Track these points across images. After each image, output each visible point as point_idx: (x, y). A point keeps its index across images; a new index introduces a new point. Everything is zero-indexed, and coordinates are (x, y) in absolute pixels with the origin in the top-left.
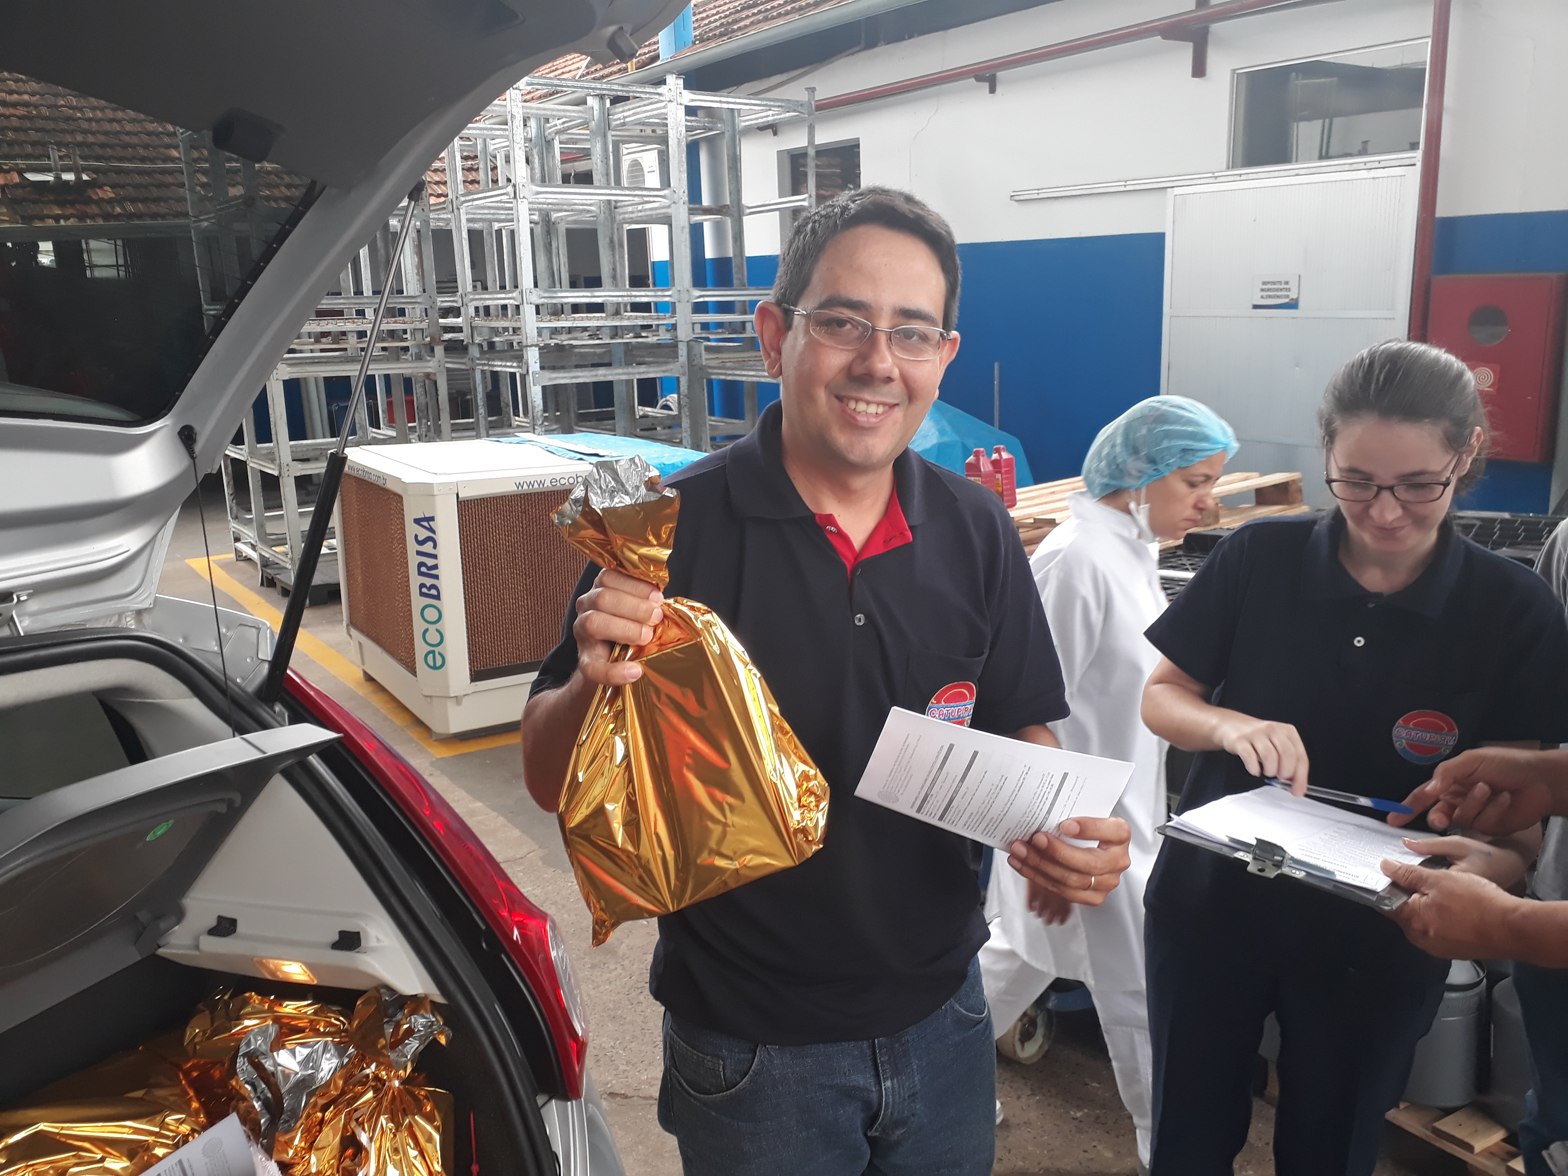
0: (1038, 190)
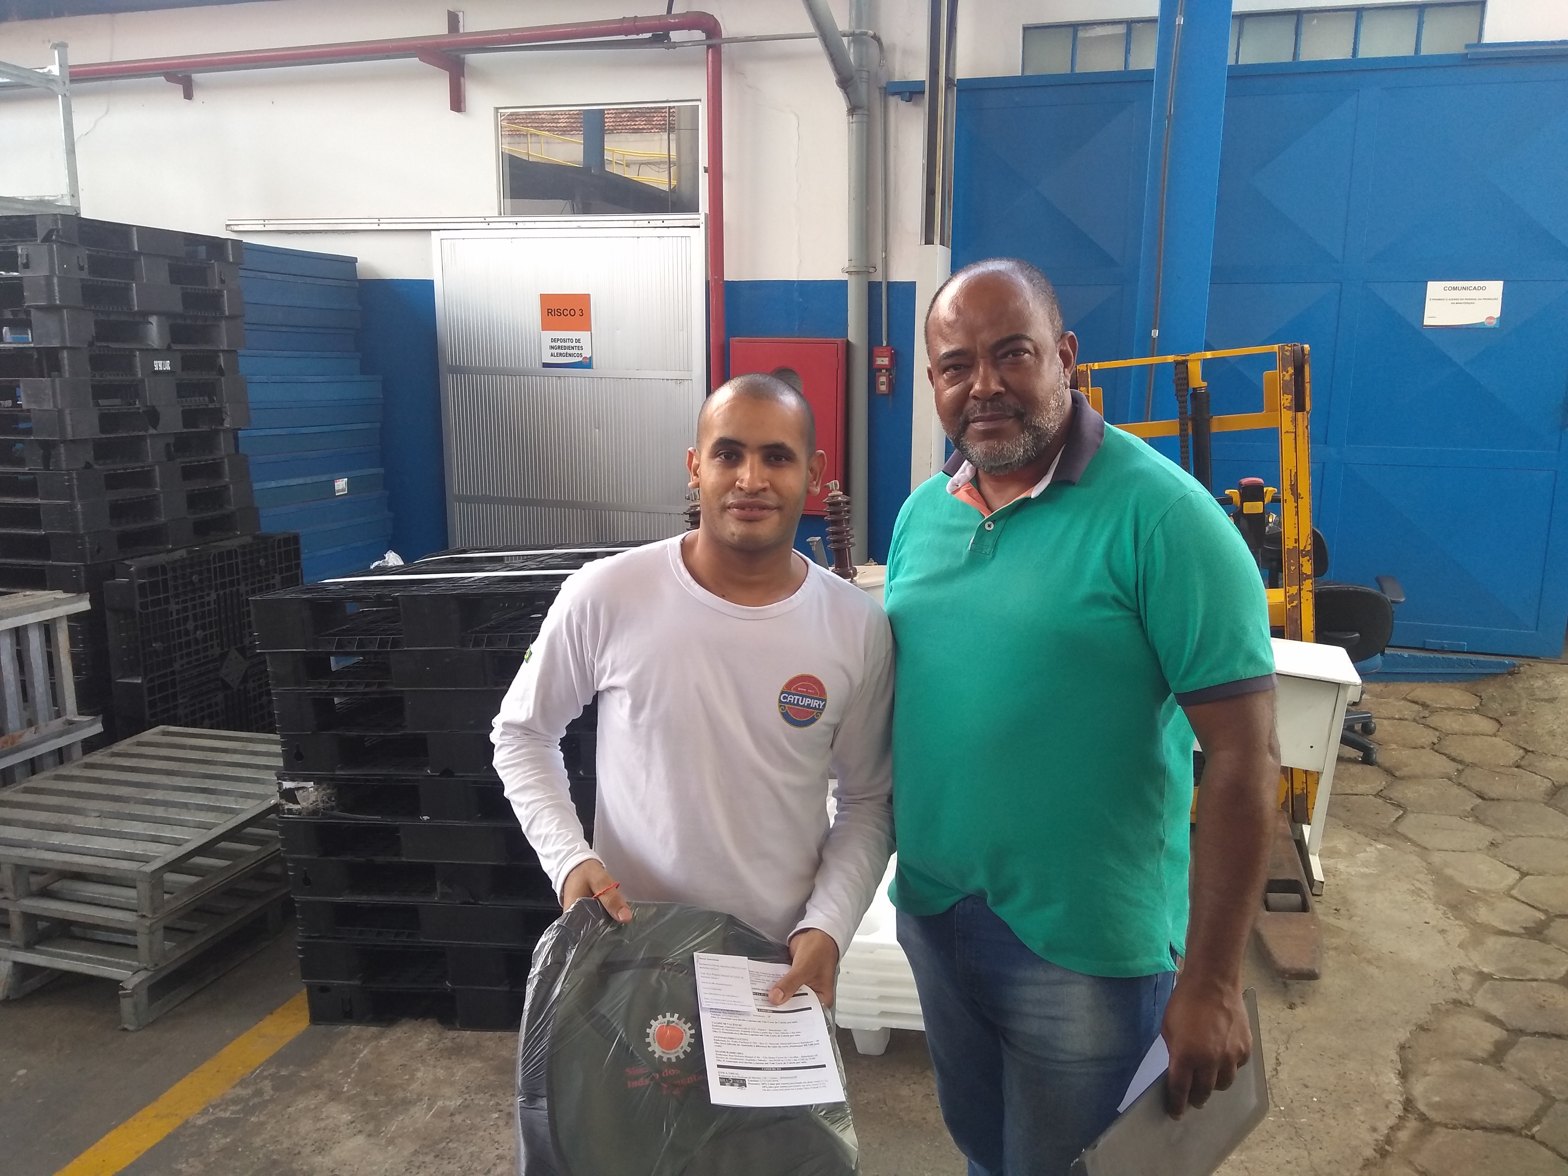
0: (264, 220)
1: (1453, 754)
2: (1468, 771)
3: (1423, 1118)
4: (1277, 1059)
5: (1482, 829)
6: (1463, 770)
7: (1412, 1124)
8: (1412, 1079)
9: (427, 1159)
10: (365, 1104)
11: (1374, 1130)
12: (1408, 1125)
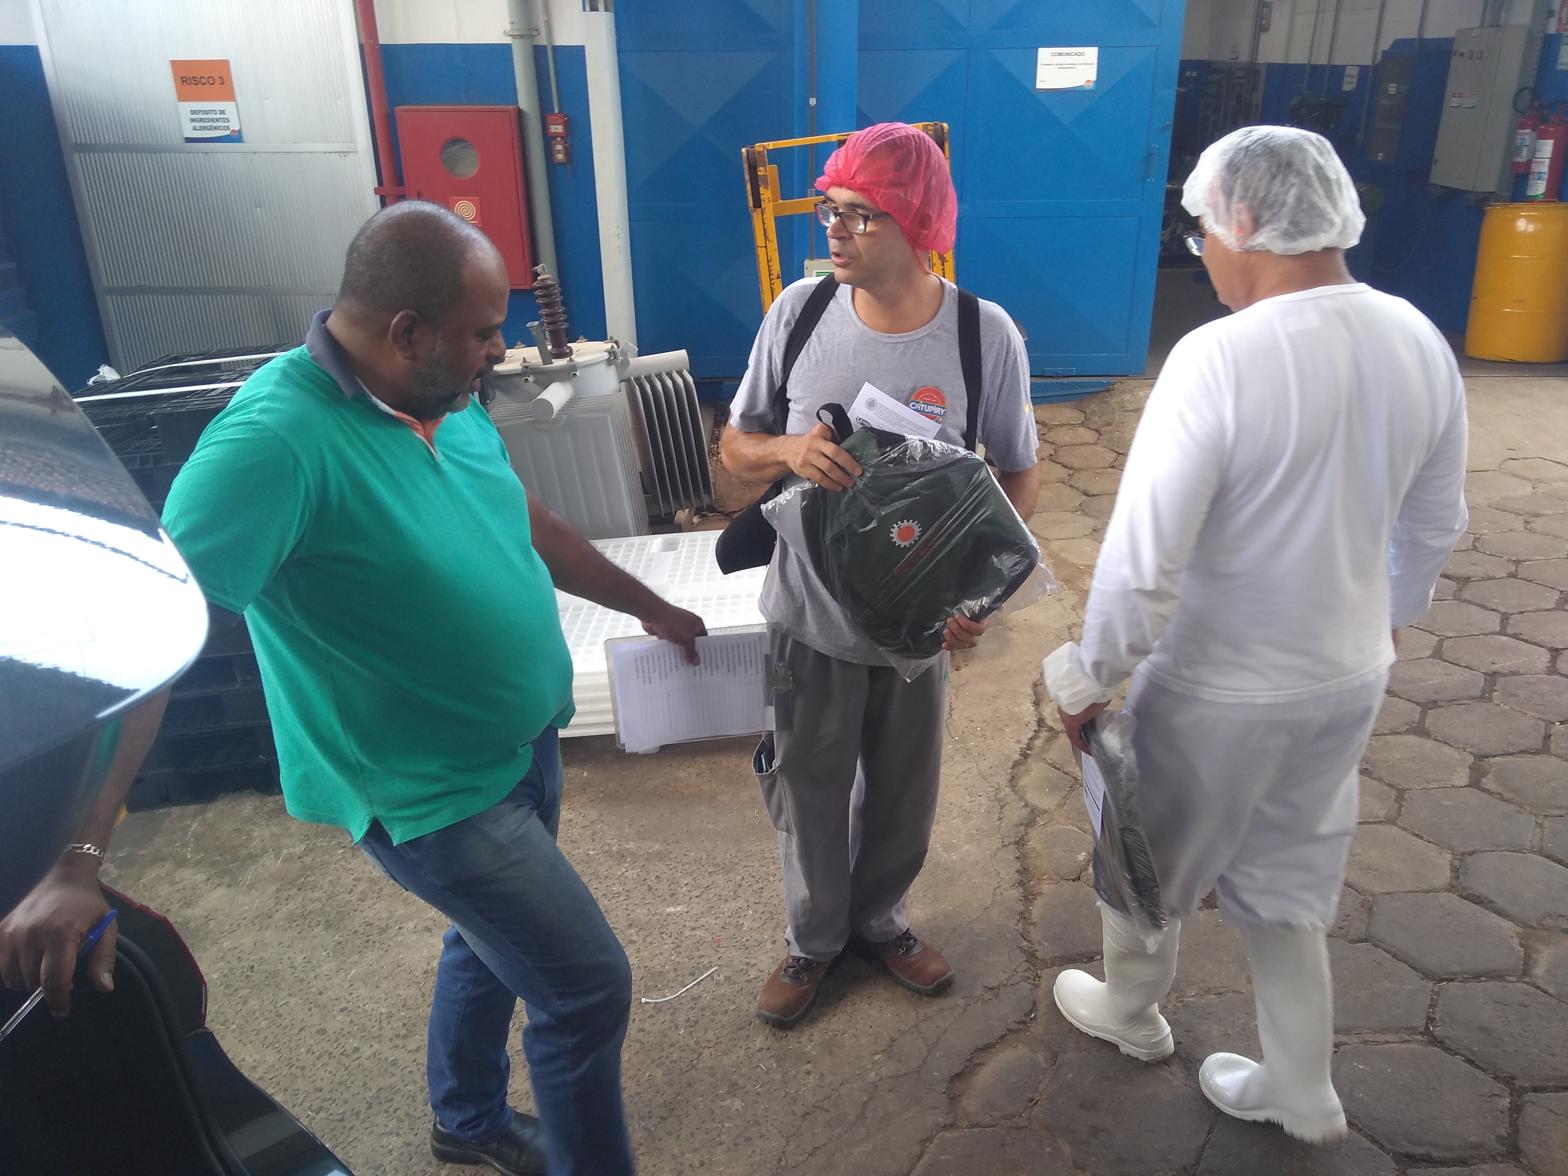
1: (1066, 463)
2: (1077, 475)
3: (1051, 729)
4: (951, 707)
5: (1087, 519)
6: (1073, 474)
7: (1044, 735)
8: (1043, 705)
9: (292, 892)
10: (214, 864)
11: (1019, 742)
12: (1041, 735)
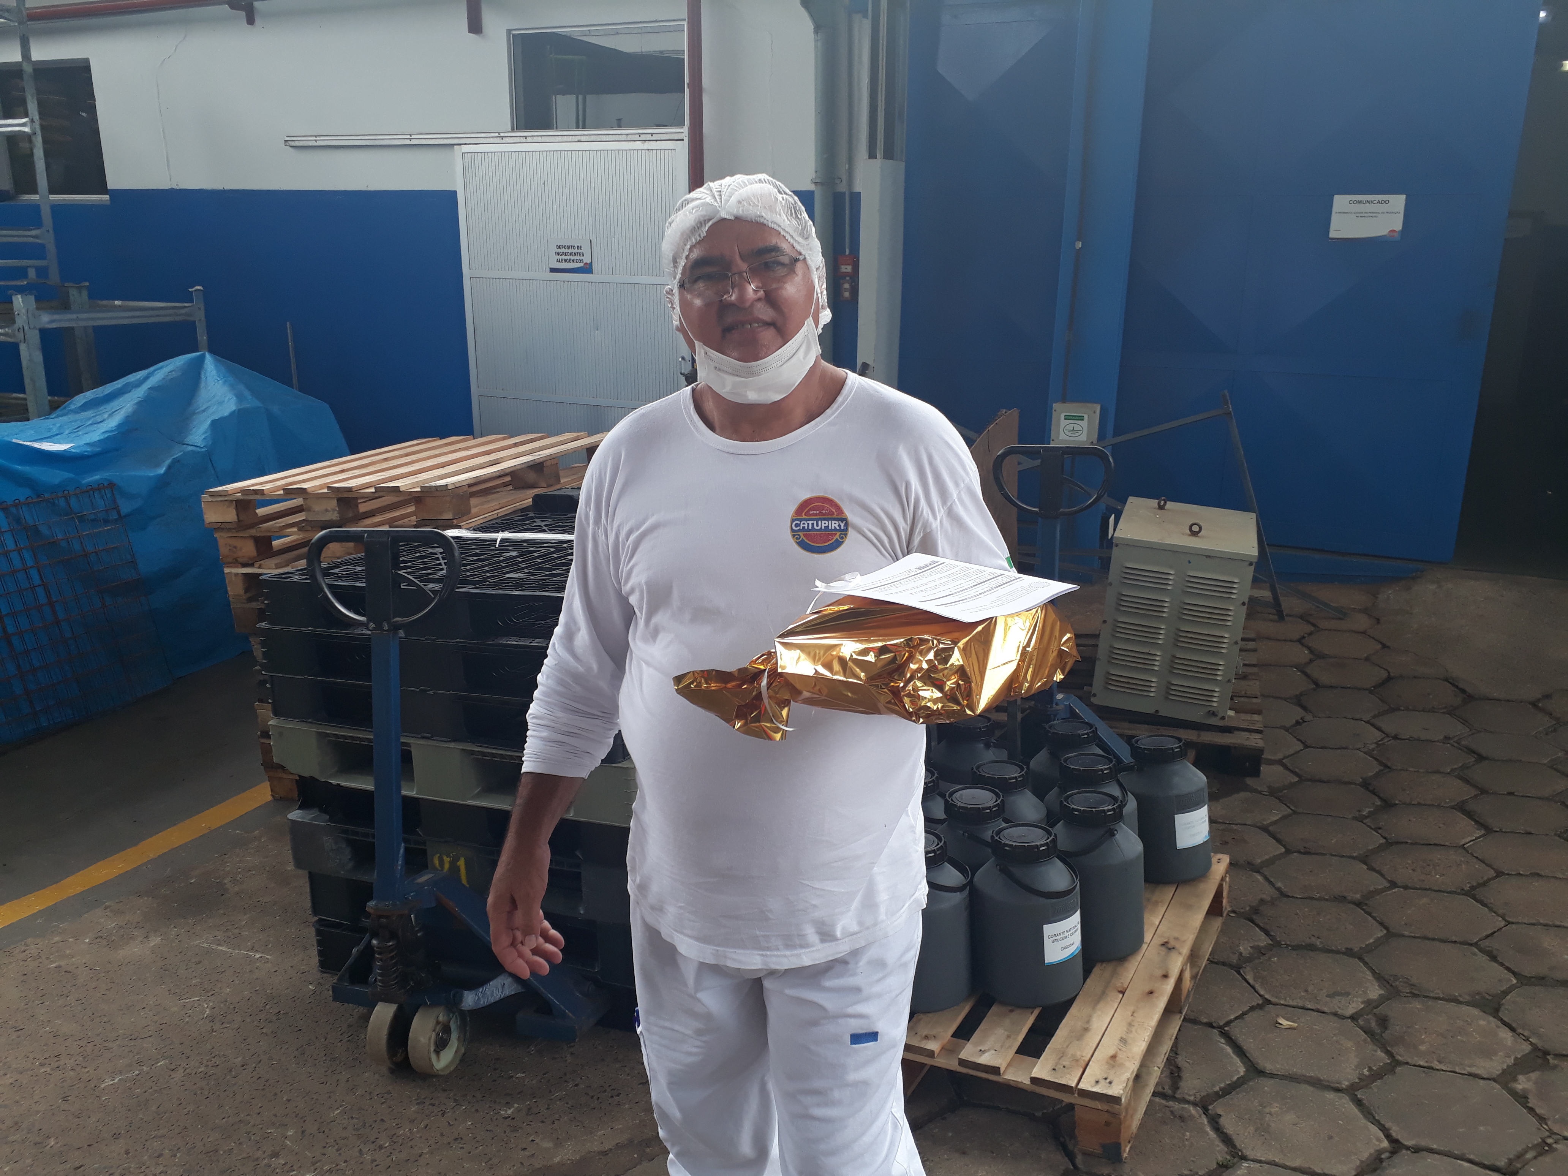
0: (316, 136)
